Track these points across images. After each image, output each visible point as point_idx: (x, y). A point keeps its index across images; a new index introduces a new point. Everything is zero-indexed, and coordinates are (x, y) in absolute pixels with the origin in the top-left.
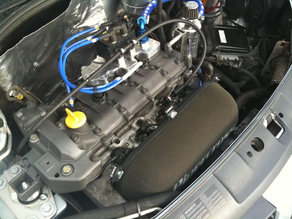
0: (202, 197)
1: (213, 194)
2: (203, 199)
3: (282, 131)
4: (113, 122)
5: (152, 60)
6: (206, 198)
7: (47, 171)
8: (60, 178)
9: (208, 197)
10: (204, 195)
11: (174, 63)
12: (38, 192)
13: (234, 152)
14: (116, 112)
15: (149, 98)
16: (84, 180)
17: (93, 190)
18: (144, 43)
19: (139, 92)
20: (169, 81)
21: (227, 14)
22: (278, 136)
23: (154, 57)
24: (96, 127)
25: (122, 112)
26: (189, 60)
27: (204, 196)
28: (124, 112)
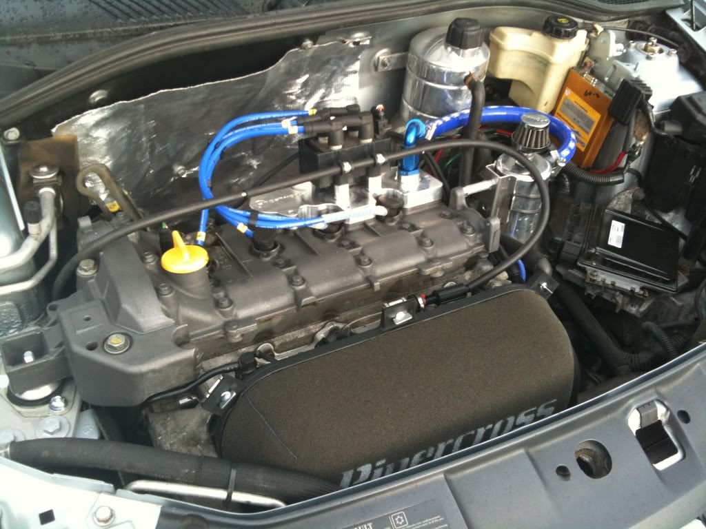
0: (395, 517)
1: (427, 521)
2: (395, 522)
3: (677, 457)
4: (265, 298)
5: (414, 214)
6: (405, 523)
7: (79, 332)
8: (96, 356)
9: (410, 523)
10: (401, 515)
11: (456, 230)
12: (51, 387)
13: (522, 451)
14: (283, 280)
15: (369, 280)
16: (142, 375)
17: (165, 428)
18: (407, 175)
19: (351, 260)
20: (430, 261)
21: (645, 192)
22: (662, 465)
23: (419, 211)
24: (226, 296)
25: (295, 283)
26: (493, 231)
27: (402, 518)
28: (300, 285)
